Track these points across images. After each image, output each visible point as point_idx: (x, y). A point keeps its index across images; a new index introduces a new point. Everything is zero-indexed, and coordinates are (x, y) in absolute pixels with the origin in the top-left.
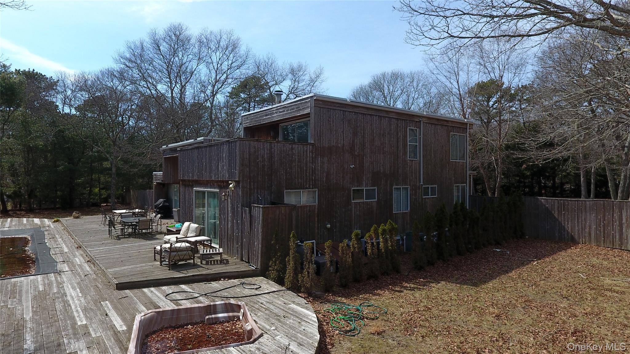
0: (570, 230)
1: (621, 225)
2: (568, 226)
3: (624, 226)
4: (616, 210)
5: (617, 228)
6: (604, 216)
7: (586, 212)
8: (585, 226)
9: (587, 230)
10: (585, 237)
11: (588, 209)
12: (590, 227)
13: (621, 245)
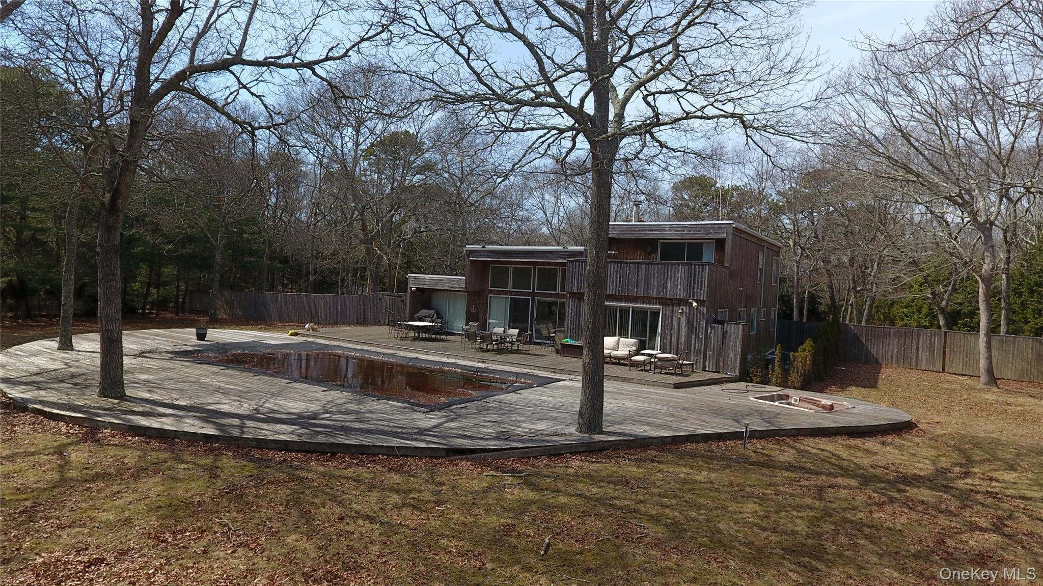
0: (875, 354)
1: (918, 349)
2: (874, 351)
3: (920, 350)
4: (915, 337)
5: (914, 351)
6: (905, 342)
7: (890, 337)
8: (888, 351)
9: (890, 353)
10: (888, 359)
11: (892, 335)
12: (893, 351)
13: (916, 366)
